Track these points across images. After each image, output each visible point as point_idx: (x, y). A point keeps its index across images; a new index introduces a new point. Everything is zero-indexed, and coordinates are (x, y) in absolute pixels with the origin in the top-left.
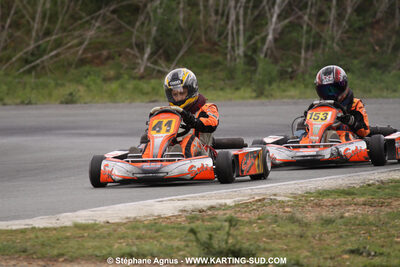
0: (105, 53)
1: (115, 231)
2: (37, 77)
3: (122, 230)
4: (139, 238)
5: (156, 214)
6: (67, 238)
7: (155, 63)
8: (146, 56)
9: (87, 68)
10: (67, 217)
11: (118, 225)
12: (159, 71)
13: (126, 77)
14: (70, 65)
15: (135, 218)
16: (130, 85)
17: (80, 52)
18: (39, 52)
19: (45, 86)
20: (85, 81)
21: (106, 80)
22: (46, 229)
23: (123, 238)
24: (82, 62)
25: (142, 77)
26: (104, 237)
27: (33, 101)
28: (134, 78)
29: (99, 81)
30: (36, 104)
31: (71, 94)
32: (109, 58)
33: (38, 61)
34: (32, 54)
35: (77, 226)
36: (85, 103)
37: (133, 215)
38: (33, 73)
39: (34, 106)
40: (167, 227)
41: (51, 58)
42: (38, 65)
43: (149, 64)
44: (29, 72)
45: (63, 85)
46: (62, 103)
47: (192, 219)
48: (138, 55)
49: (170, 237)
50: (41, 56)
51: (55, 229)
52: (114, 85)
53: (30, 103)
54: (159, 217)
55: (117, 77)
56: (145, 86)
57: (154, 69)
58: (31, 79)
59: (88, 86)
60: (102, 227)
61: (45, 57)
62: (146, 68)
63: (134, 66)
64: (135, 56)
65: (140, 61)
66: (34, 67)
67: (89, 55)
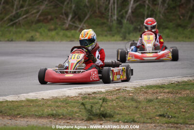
0: (49, 17)
1: (46, 103)
2: (16, 28)
3: (50, 103)
4: (57, 107)
5: (67, 95)
6: (23, 106)
7: (74, 22)
8: (69, 19)
9: (40, 24)
10: (23, 96)
11: (48, 100)
12: (76, 27)
13: (59, 29)
14: (32, 22)
15: (56, 97)
16: (61, 33)
17: (38, 16)
18: (17, 16)
19: (20, 32)
20: (40, 30)
21: (50, 30)
22: (13, 101)
23: (50, 106)
24: (39, 21)
25: (67, 29)
26: (41, 106)
27: (14, 40)
28: (63, 30)
29: (46, 30)
30: (15, 41)
31: (32, 37)
32: (52, 19)
33: (17, 21)
34: (14, 17)
35: (28, 100)
36: (39, 41)
37: (56, 96)
38: (15, 26)
39: (14, 42)
40: (71, 102)
41: (24, 19)
42: (17, 22)
43: (71, 23)
44: (12, 25)
45: (28, 32)
46: (27, 41)
47: (84, 98)
48: (65, 18)
49: (73, 106)
50: (18, 17)
51: (17, 102)
52: (54, 33)
53: (12, 40)
54: (68, 97)
55: (55, 29)
56: (69, 33)
57: (73, 26)
58: (13, 29)
59: (41, 33)
60: (40, 101)
61: (21, 18)
62: (69, 25)
63: (64, 24)
64: (64, 19)
65: (66, 21)
66: (15, 23)
67: (42, 18)
